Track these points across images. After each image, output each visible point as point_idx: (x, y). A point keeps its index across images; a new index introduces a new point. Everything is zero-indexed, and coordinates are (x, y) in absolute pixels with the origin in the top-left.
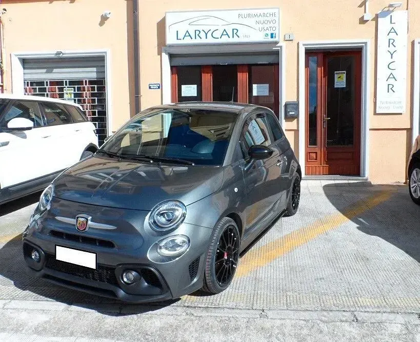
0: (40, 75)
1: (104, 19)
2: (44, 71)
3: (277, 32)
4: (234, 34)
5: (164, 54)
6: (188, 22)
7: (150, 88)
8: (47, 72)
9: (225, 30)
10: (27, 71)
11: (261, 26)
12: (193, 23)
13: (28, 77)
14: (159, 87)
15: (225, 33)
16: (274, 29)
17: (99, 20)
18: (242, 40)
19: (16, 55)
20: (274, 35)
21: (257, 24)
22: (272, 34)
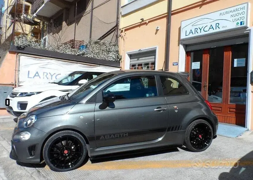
0: (135, 61)
1: (157, 30)
2: (136, 59)
3: (245, 20)
4: (217, 27)
5: (180, 45)
6: (192, 24)
7: (173, 65)
8: (137, 60)
9: (211, 25)
10: (131, 60)
11: (234, 18)
12: (194, 25)
13: (131, 63)
14: (177, 65)
15: (211, 27)
16: (243, 18)
17: (155, 31)
18: (221, 29)
19: (127, 53)
20: (243, 23)
21: (232, 17)
22: (241, 22)
